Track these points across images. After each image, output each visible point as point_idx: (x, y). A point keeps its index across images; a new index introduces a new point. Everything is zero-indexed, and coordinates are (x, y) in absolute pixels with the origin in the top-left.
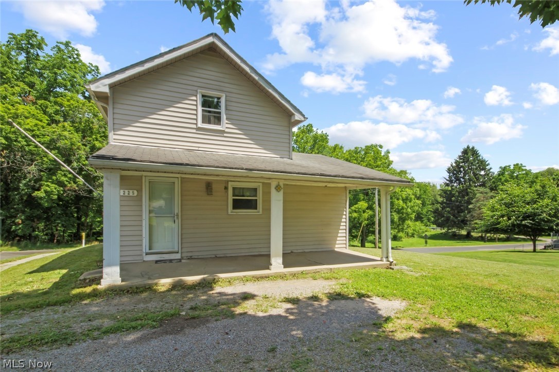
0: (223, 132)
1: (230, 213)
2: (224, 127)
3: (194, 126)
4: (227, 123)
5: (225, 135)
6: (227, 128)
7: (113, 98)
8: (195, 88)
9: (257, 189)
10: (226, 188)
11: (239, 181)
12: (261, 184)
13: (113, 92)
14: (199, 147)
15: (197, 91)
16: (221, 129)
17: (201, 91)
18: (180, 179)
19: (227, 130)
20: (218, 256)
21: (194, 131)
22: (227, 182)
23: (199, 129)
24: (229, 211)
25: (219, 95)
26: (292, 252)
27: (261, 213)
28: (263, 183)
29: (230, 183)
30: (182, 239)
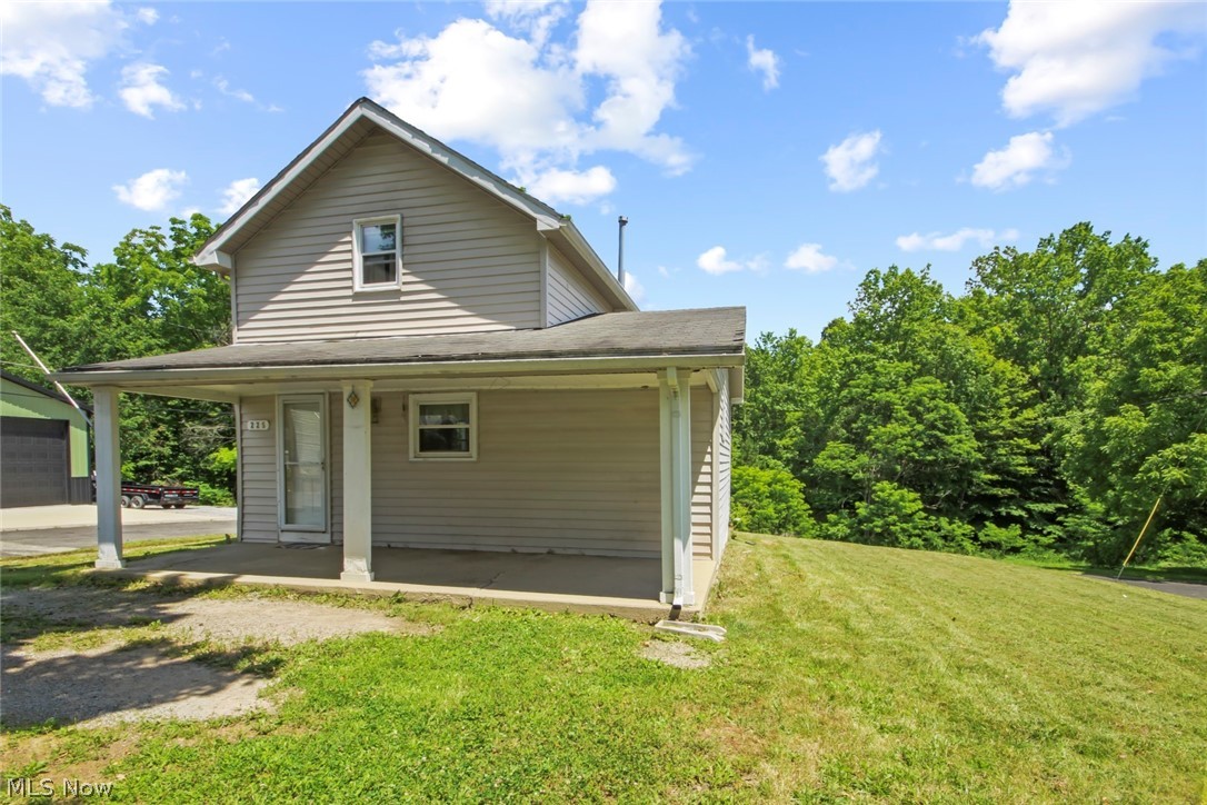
0: (398, 293)
1: (412, 458)
2: (401, 283)
3: (349, 293)
4: (404, 274)
5: (403, 299)
6: (404, 283)
7: (236, 271)
8: (347, 219)
9: (468, 405)
10: (405, 408)
11: (429, 392)
12: (474, 395)
13: (236, 262)
14: (358, 332)
15: (351, 223)
16: (396, 287)
17: (359, 220)
18: (327, 396)
19: (405, 288)
20: (393, 545)
21: (349, 302)
22: (405, 395)
23: (357, 296)
24: (411, 454)
25: (390, 219)
26: (550, 553)
27: (474, 459)
28: (479, 392)
29: (411, 397)
30: (332, 507)
